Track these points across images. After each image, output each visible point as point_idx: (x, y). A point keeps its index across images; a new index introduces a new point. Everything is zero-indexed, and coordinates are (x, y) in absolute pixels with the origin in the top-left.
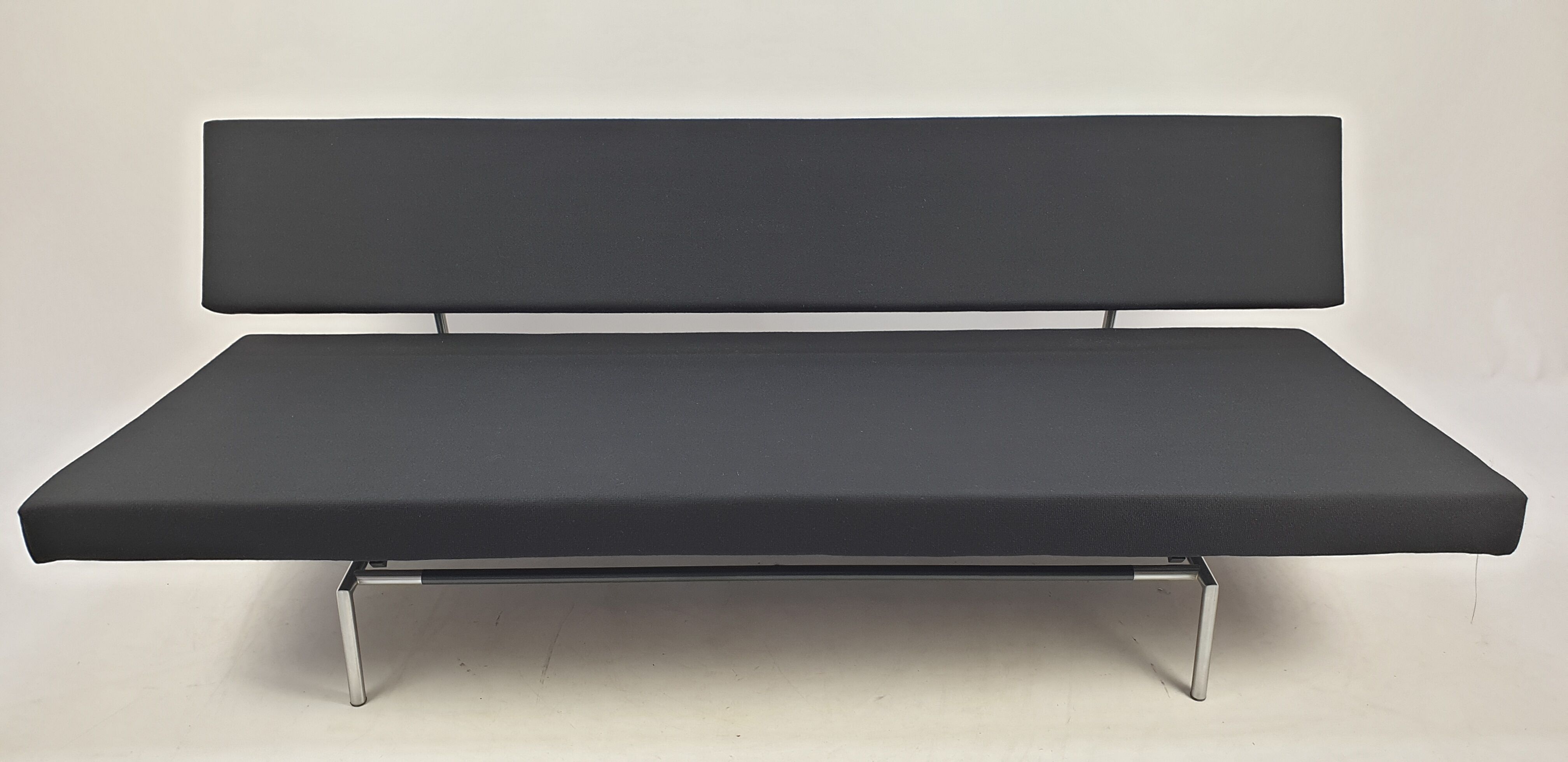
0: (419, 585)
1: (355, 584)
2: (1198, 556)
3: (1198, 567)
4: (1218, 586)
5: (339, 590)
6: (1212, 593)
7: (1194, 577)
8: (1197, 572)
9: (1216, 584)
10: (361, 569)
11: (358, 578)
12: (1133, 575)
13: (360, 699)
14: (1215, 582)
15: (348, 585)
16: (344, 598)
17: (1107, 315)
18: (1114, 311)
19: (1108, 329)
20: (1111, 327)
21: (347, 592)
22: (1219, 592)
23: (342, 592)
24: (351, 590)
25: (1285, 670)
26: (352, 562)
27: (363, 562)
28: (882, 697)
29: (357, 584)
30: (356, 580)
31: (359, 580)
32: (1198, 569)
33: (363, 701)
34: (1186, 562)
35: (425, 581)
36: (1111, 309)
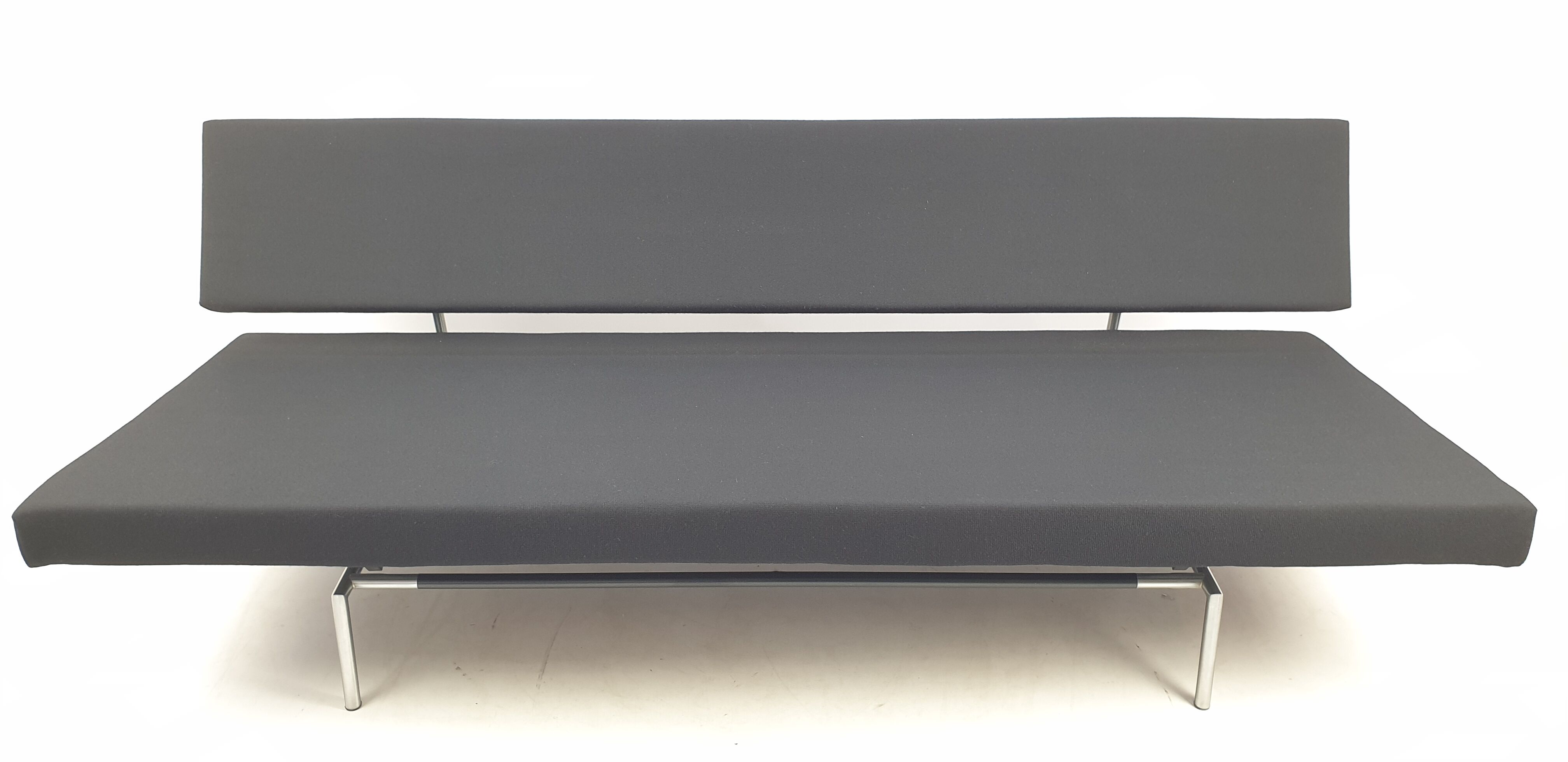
0: (415, 589)
1: (351, 588)
2: (1202, 566)
3: (1203, 576)
4: (1222, 595)
5: (335, 594)
6: (1216, 602)
7: (1198, 586)
8: (1200, 580)
9: (1220, 593)
10: (357, 572)
11: (354, 582)
12: (1137, 583)
13: (356, 703)
14: (1219, 591)
15: (343, 589)
16: (339, 602)
17: (1111, 318)
18: (1119, 314)
19: (1113, 331)
20: (1116, 329)
21: (342, 596)
22: (1223, 601)
23: (337, 596)
24: (346, 594)
25: (1291, 679)
26: (346, 568)
27: (357, 568)
28: (882, 705)
29: (353, 588)
30: (351, 584)
31: (354, 584)
32: (1202, 577)
33: (358, 706)
34: (1190, 570)
35: (421, 586)
36: (1116, 311)
